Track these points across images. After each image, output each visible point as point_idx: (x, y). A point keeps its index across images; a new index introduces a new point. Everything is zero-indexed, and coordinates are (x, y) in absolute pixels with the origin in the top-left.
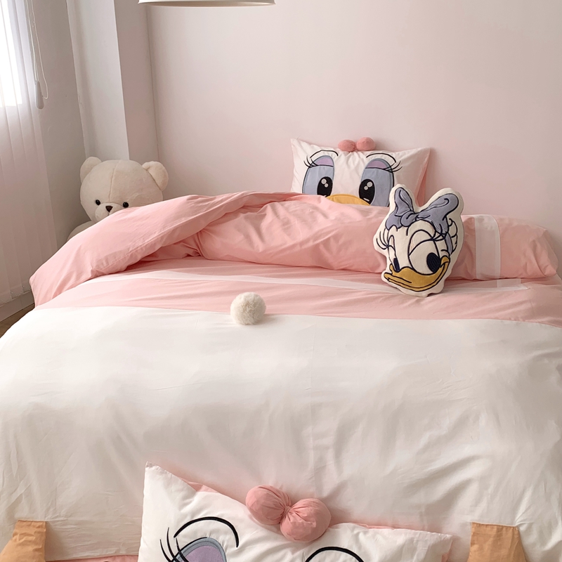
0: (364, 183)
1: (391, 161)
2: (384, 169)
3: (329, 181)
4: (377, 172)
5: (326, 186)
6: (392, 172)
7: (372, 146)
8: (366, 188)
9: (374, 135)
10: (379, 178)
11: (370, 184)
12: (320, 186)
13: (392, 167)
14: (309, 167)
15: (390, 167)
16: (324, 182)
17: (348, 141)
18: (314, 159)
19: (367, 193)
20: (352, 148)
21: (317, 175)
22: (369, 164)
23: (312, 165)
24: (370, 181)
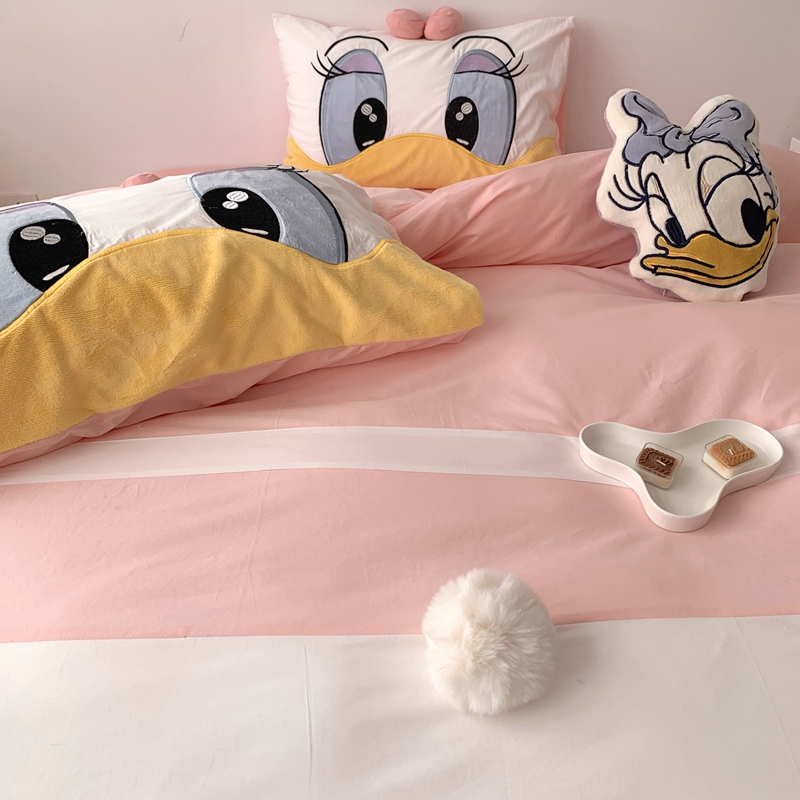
0: (455, 105)
1: (505, 55)
2: (493, 73)
3: (379, 107)
4: (483, 78)
5: (373, 118)
6: (510, 78)
7: (458, 27)
8: (459, 117)
10: (487, 94)
11: (467, 108)
12: (360, 120)
13: (510, 67)
14: (328, 78)
15: (505, 66)
16: (367, 110)
17: (409, 12)
18: (335, 55)
19: (461, 126)
20: (417, 29)
21: (350, 94)
22: (461, 64)
23: (332, 73)
24: (465, 100)
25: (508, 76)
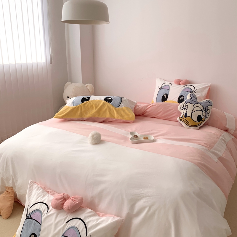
1: (193, 89)
2: (189, 92)
3: (167, 95)
5: (166, 97)
8: (181, 99)
9: (189, 79)
12: (163, 97)
14: (160, 89)
15: (192, 91)
16: (165, 95)
21: (163, 92)
23: (161, 89)
24: (183, 96)
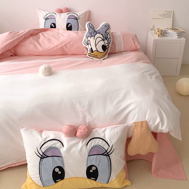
0: (68, 24)
1: (76, 16)
2: (74, 19)
3: (54, 24)
4: (72, 20)
5: (54, 26)
6: (77, 20)
7: (68, 10)
10: (73, 22)
11: (70, 25)
15: (76, 18)
16: (52, 25)
17: (59, 9)
18: (47, 16)
19: (69, 28)
20: (61, 11)
21: (50, 22)
22: (68, 17)
23: (47, 19)
25: (77, 19)
